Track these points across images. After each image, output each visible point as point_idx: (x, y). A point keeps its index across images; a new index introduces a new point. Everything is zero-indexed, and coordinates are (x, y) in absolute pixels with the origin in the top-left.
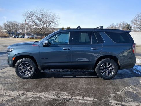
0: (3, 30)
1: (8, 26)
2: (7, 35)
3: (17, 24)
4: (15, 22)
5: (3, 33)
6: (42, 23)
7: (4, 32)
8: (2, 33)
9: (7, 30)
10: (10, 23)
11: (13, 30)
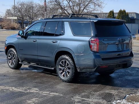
0: (11, 18)
1: (19, 11)
2: (16, 25)
3: (34, 6)
4: (31, 3)
5: (11, 22)
6: (71, 4)
7: (12, 20)
8: (8, 23)
9: (16, 18)
10: (22, 4)
11: (28, 18)
